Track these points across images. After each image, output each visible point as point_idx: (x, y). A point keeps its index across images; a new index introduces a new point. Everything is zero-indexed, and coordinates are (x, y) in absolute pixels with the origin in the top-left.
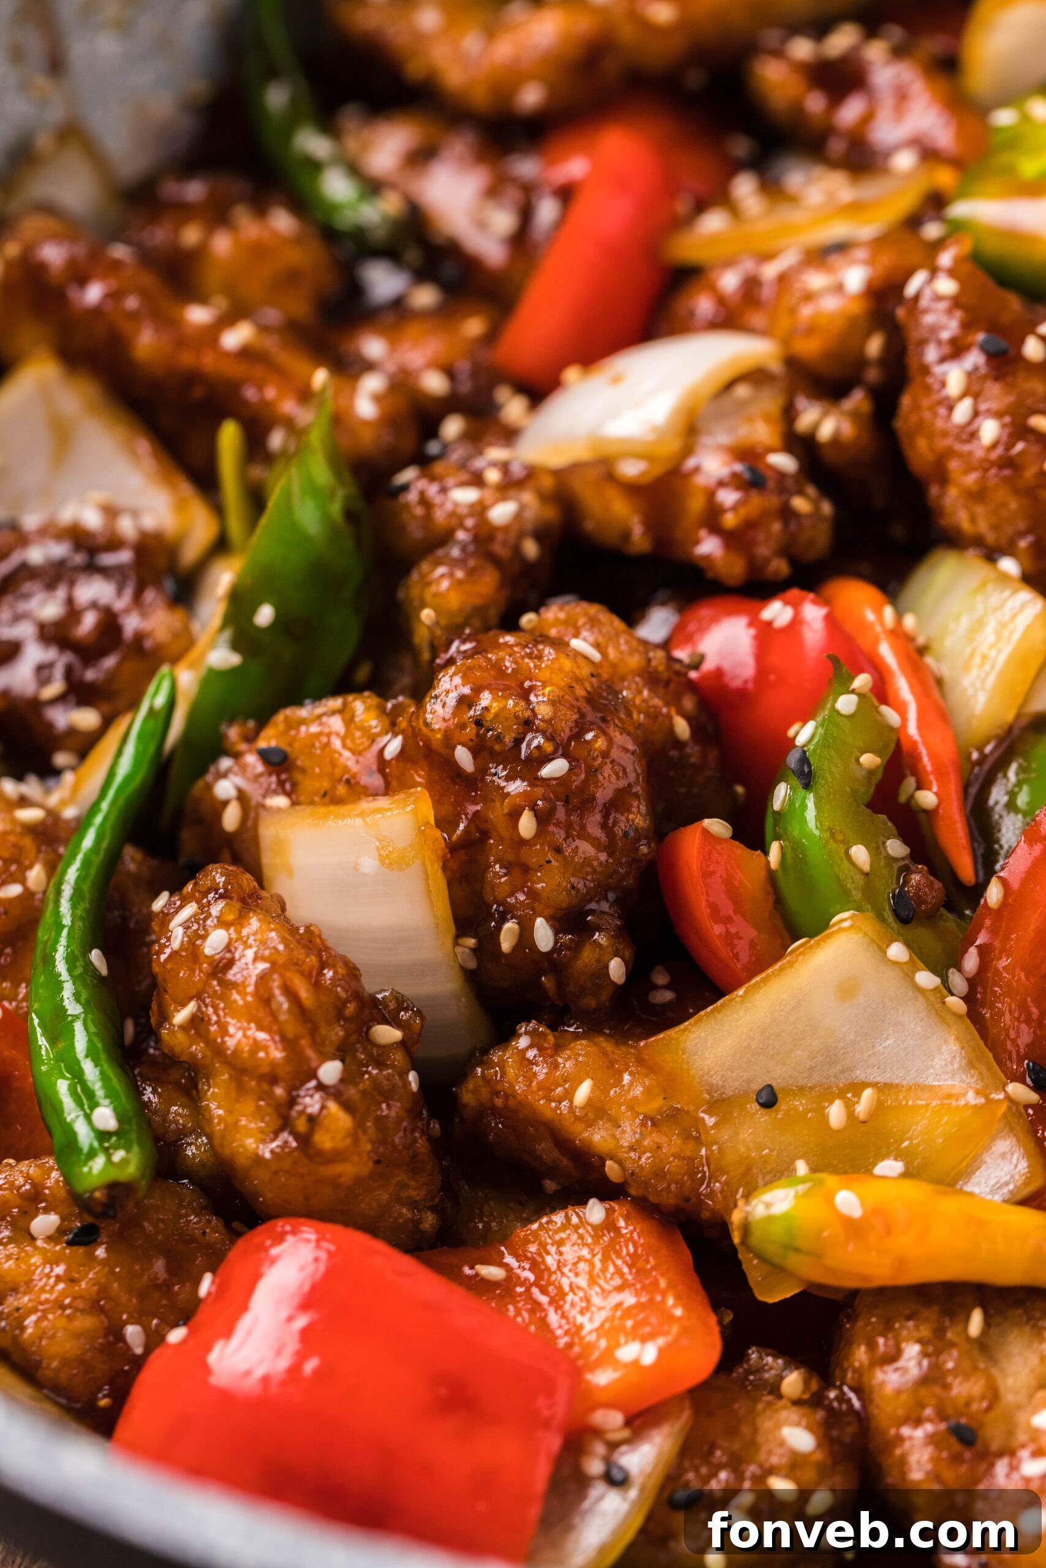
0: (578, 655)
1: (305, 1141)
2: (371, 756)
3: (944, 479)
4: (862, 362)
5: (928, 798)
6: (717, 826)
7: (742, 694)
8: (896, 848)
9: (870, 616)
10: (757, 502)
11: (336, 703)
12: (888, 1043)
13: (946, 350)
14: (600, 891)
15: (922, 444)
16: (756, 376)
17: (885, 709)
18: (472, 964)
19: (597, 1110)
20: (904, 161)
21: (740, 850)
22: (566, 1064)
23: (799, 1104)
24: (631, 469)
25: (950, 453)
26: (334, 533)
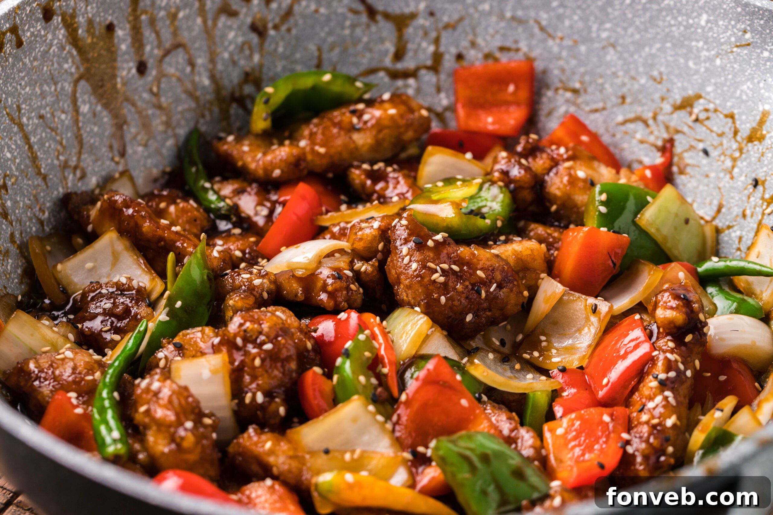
0: (278, 317)
1: (179, 445)
2: (210, 343)
3: (399, 282)
4: (377, 251)
5: (385, 370)
6: (317, 370)
7: (330, 343)
8: (374, 381)
9: (372, 320)
10: (339, 284)
11: (200, 329)
12: (366, 438)
13: (403, 242)
14: (279, 386)
15: (393, 271)
16: (342, 251)
17: (374, 342)
18: (236, 408)
19: (271, 452)
20: (395, 199)
21: (324, 379)
22: (264, 437)
23: (337, 454)
24: (300, 273)
25: (401, 273)
26: (203, 282)
